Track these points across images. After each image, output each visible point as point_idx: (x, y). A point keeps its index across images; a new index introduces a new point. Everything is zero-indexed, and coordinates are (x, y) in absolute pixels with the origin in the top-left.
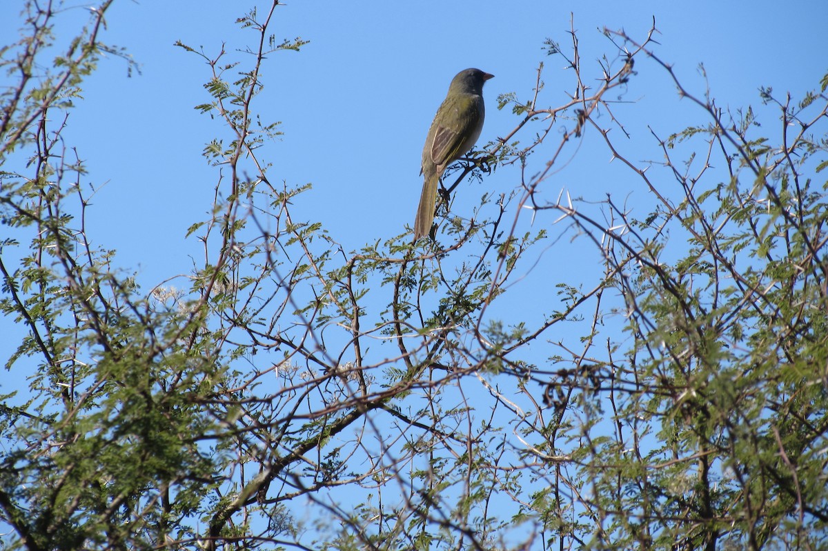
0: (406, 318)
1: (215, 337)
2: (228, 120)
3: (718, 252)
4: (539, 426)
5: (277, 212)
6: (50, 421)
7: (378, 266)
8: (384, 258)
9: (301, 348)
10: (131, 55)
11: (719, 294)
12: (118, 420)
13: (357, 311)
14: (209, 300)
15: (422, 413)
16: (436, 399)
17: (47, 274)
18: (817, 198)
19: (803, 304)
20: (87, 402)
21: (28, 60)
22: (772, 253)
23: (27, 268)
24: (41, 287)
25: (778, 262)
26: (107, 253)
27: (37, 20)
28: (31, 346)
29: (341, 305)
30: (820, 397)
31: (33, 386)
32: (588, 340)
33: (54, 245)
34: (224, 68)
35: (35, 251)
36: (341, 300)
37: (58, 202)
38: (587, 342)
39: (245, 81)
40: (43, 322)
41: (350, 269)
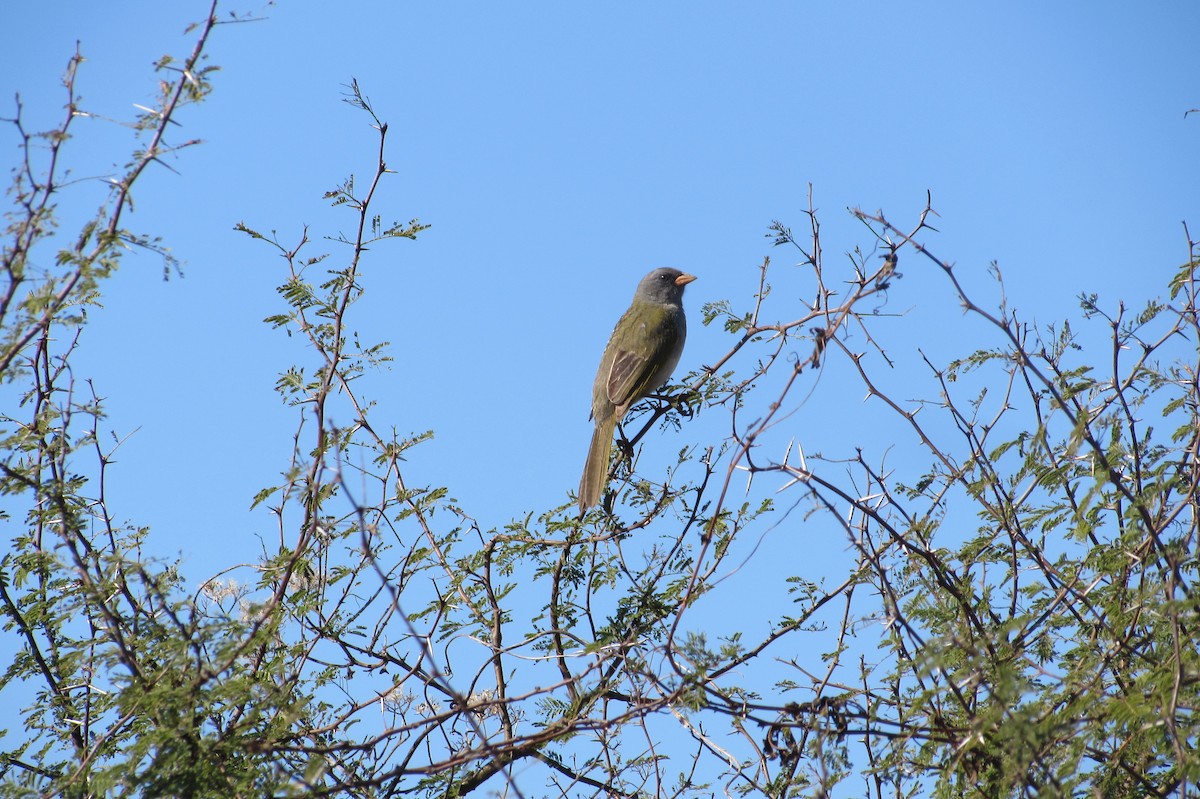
0: (569, 626)
1: (293, 653)
2: (313, 338)
3: (1019, 531)
4: (762, 783)
5: (383, 472)
6: (54, 774)
7: (529, 551)
8: (538, 539)
9: (418, 671)
10: (169, 249)
11: (1019, 593)
12: (147, 775)
13: (499, 616)
14: (285, 600)
15: (592, 764)
16: (612, 743)
17: (49, 561)
18: (1162, 453)
19: (1139, 609)
20: (107, 747)
21: (19, 257)
22: (1098, 532)
23: (21, 552)
24: (41, 580)
25: (1105, 545)
26: (136, 532)
27: (31, 200)
28: (27, 665)
29: (475, 606)
30: (1165, 743)
31: (30, 723)
32: (833, 658)
33: (57, 519)
34: (306, 262)
35: (32, 528)
36: (475, 600)
37: (63, 459)
38: (831, 661)
39: (337, 283)
40: (43, 631)
41: (488, 556)
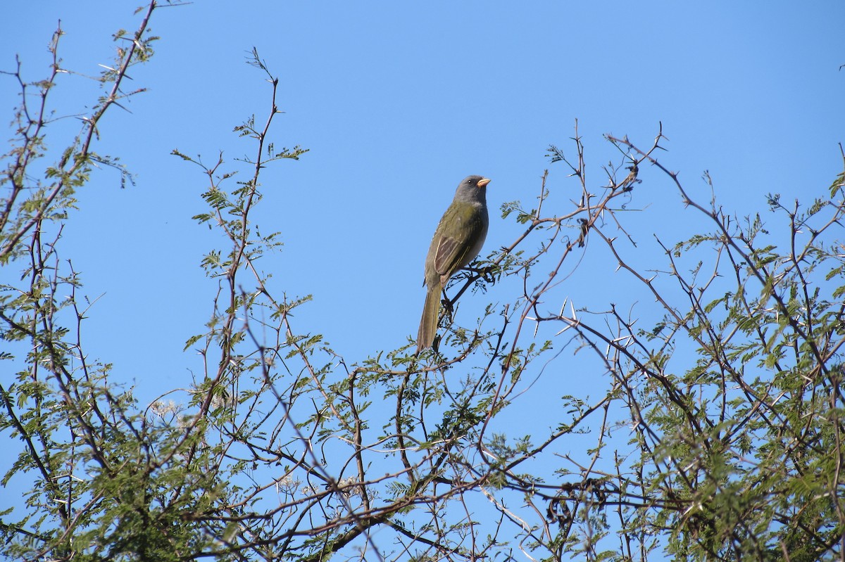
0: (409, 431)
1: (214, 452)
2: (227, 230)
3: (726, 362)
4: (546, 541)
6: (47, 538)
7: (381, 379)
8: (386, 371)
9: (302, 463)
10: (125, 166)
11: (726, 405)
12: (114, 537)
13: (360, 425)
14: (208, 414)
15: (426, 528)
16: (440, 513)
17: (42, 389)
18: (826, 306)
19: (811, 415)
20: (84, 518)
21: (19, 171)
22: (781, 362)
23: (23, 382)
24: (37, 402)
25: (787, 371)
26: (103, 367)
27: (27, 131)
28: (27, 462)
29: (343, 418)
30: (830, 509)
31: (29, 503)
32: (595, 452)
33: (48, 359)
34: (222, 177)
35: (30, 365)
36: (342, 414)
37: (52, 316)
38: (594, 455)
39: (244, 191)
40: (39, 437)
41: (351, 382)
